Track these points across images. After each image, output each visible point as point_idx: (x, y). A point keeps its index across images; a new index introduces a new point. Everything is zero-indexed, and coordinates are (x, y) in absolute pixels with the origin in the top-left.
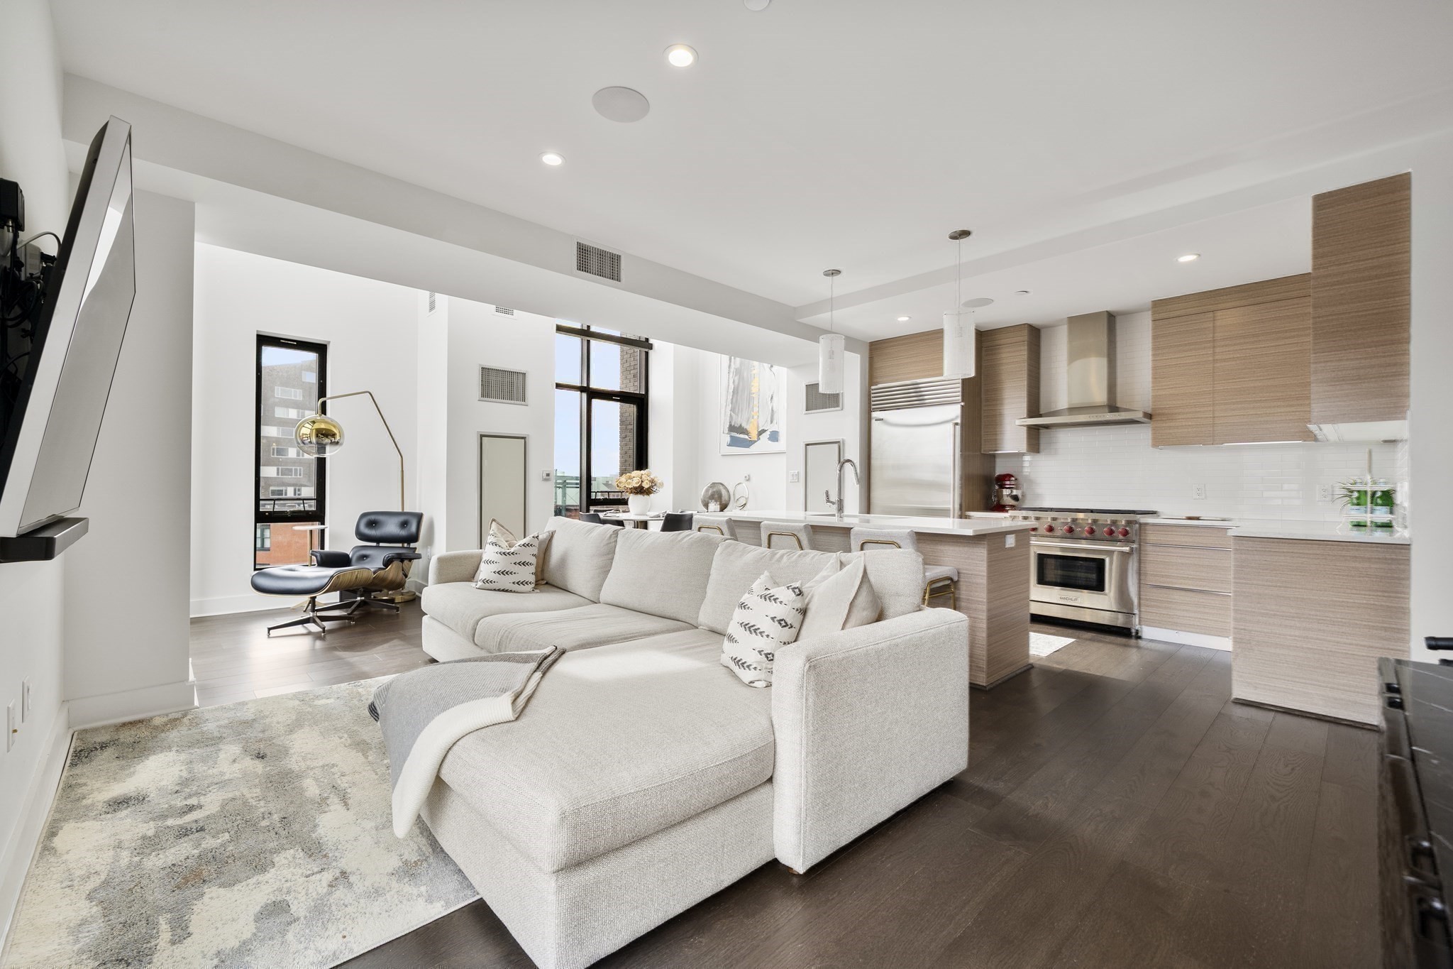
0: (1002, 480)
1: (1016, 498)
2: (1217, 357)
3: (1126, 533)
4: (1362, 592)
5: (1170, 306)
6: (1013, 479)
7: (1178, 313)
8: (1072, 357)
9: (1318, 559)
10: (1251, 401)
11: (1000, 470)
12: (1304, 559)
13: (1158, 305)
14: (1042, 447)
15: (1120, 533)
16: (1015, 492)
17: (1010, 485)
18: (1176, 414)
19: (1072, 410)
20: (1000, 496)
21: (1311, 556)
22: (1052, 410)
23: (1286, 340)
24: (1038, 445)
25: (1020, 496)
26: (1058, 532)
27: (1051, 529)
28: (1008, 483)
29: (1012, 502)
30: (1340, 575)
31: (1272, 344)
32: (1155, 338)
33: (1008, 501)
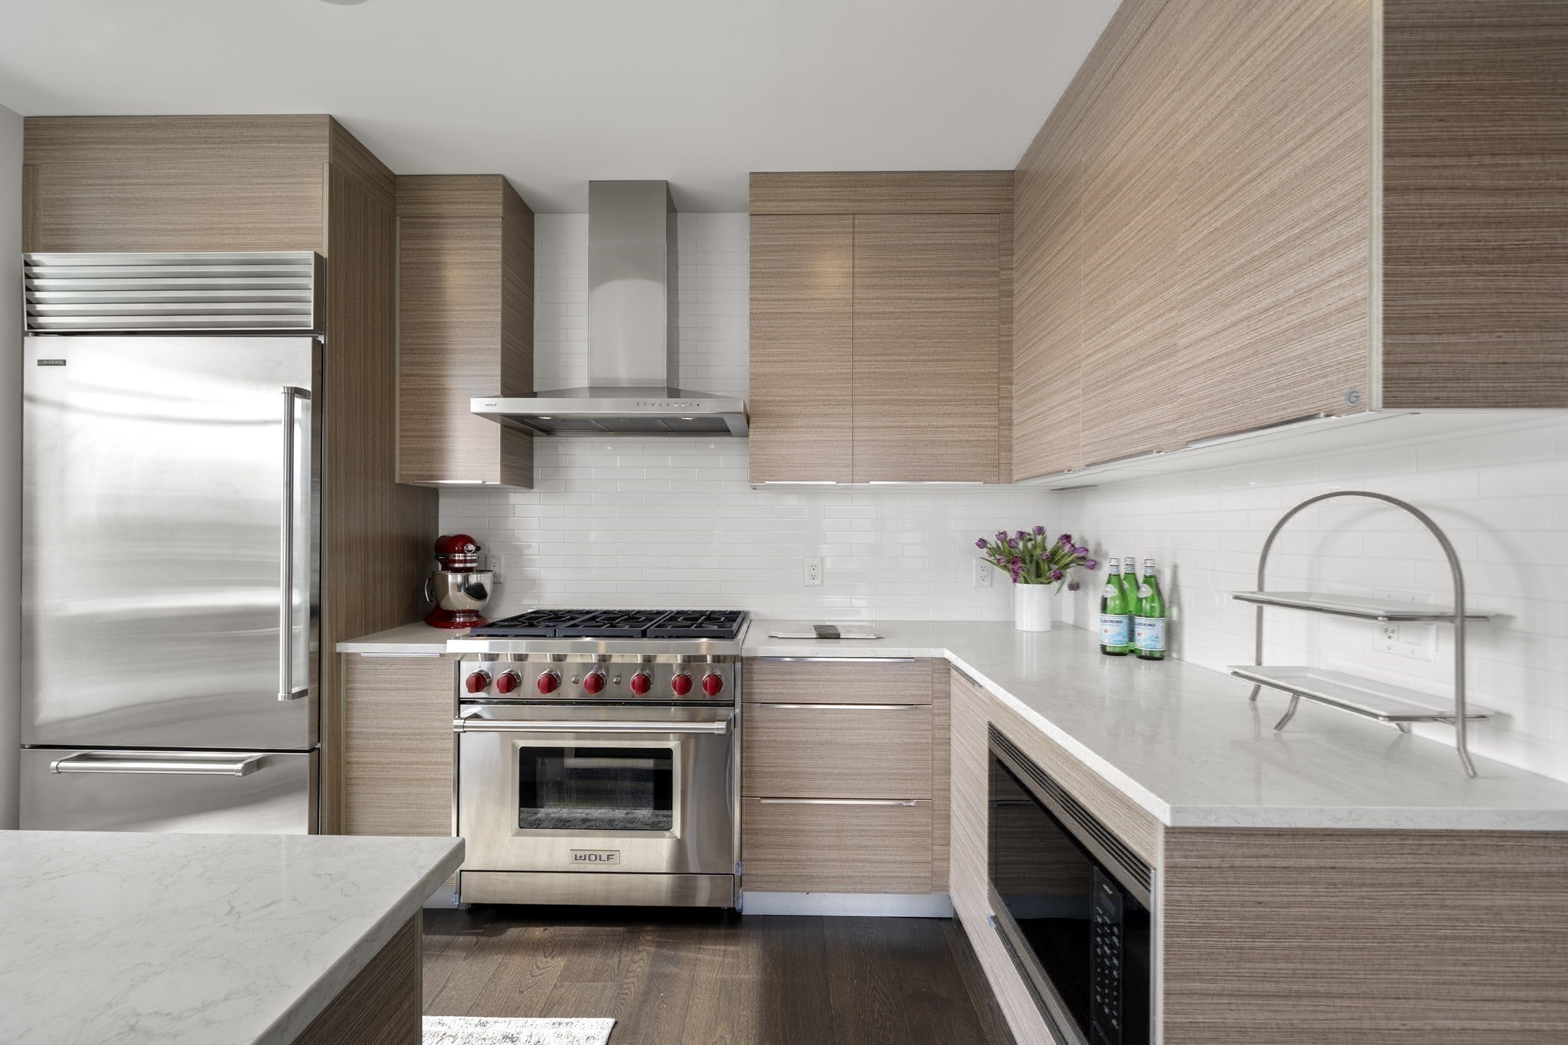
0: (447, 548)
1: (478, 592)
2: (858, 308)
3: (716, 684)
4: (1512, 993)
5: (783, 190)
6: (471, 547)
7: (796, 207)
8: (599, 275)
9: (1401, 884)
10: (910, 400)
11: (448, 525)
12: (1363, 892)
13: (761, 181)
14: (538, 473)
15: (705, 685)
16: (474, 579)
17: (465, 561)
18: (793, 415)
19: (598, 390)
20: (438, 589)
21: (1384, 878)
22: (561, 388)
23: (961, 290)
24: (530, 469)
25: (488, 588)
26: (569, 689)
27: (551, 683)
28: (459, 557)
29: (471, 604)
30: (1456, 938)
31: (941, 296)
32: (756, 251)
33: (457, 599)
